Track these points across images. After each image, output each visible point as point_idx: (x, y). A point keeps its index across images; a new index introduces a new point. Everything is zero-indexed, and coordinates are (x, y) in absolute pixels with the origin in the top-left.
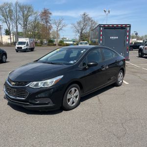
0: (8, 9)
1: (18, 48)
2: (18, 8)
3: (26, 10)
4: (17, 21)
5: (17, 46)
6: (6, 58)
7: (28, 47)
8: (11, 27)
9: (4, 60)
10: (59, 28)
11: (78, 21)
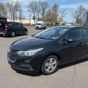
0: (35, 5)
1: (37, 27)
2: (40, 4)
3: (44, 5)
4: (39, 12)
5: (36, 26)
6: (27, 32)
7: (43, 27)
8: (36, 15)
9: (26, 33)
10: (63, 15)
11: (76, 11)
